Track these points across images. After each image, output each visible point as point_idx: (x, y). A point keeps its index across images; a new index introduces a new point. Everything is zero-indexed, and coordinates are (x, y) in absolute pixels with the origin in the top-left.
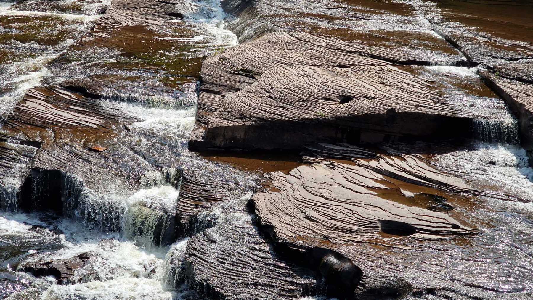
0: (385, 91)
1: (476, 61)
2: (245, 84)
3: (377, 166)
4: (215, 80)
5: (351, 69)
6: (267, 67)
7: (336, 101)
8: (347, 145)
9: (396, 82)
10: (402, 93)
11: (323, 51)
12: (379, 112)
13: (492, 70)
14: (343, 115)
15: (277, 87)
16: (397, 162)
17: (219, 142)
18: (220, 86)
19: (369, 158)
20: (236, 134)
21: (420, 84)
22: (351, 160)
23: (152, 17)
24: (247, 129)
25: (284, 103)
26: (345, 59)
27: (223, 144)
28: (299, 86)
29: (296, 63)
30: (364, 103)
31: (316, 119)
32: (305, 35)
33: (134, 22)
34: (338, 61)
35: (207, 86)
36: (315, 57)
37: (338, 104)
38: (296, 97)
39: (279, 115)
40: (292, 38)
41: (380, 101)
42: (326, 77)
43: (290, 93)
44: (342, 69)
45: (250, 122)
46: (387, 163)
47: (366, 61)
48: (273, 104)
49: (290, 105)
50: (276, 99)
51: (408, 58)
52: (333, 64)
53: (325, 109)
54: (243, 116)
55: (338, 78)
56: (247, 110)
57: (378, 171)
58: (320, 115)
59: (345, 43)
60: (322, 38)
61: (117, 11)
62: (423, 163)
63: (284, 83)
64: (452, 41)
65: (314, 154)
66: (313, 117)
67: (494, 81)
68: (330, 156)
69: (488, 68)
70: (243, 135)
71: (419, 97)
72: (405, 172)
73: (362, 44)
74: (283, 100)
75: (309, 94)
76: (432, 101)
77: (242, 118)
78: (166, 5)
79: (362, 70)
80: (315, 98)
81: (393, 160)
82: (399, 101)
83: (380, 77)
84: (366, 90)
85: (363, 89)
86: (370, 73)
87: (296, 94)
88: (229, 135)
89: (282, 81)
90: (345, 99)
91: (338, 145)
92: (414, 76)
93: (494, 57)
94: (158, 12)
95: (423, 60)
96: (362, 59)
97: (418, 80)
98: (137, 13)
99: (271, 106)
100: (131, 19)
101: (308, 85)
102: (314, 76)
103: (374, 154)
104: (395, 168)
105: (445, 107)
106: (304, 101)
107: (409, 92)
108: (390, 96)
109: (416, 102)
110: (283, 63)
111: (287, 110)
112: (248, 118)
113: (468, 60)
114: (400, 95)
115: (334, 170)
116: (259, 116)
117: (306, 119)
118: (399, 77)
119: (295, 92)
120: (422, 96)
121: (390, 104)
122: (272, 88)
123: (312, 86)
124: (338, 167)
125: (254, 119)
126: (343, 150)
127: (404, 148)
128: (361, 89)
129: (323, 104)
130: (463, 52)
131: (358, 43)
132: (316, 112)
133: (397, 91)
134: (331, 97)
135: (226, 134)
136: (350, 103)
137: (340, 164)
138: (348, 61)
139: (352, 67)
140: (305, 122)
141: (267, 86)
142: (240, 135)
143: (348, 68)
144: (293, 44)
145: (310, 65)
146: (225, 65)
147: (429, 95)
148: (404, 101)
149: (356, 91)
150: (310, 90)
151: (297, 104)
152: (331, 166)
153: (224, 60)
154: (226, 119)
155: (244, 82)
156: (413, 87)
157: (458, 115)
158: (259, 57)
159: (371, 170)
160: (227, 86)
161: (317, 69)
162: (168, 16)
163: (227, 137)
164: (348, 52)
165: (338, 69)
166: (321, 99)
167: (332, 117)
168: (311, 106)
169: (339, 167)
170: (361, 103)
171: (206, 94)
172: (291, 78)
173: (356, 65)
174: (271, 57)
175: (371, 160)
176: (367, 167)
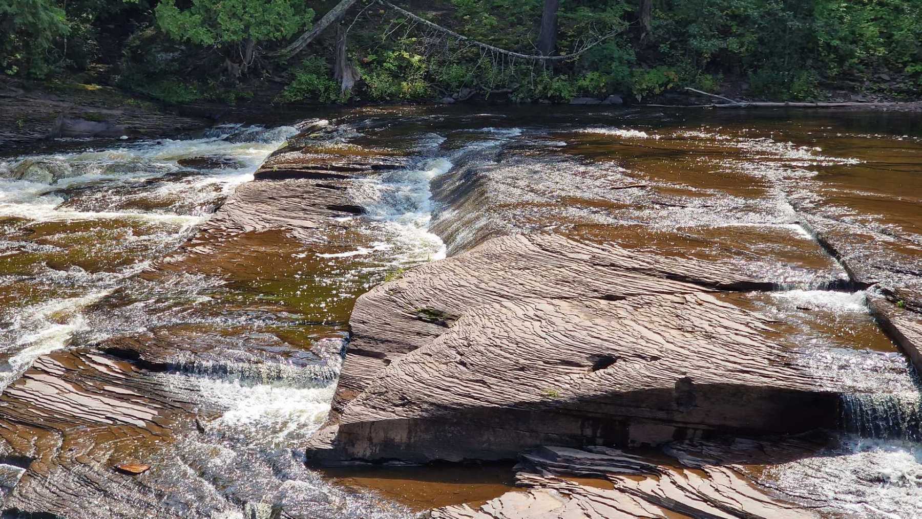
0: (680, 344)
1: (864, 281)
2: (429, 337)
3: (652, 491)
4: (373, 332)
5: (627, 302)
6: (471, 304)
7: (586, 366)
8: (604, 449)
9: (706, 325)
10: (711, 347)
11: (583, 269)
12: (662, 384)
13: (892, 296)
14: (592, 393)
15: (478, 344)
16: (694, 480)
17: (362, 450)
18: (383, 342)
19: (641, 473)
20: (392, 435)
21: (751, 328)
22: (607, 478)
23: (301, 214)
24: (413, 425)
25: (486, 374)
26: (619, 284)
27: (368, 453)
28: (519, 340)
29: (526, 295)
30: (635, 369)
31: (542, 403)
32: (556, 241)
33: (267, 225)
34: (606, 288)
35: (361, 344)
36: (565, 281)
37: (588, 371)
38: (508, 361)
39: (473, 397)
40: (532, 247)
41: (667, 363)
42: (577, 320)
43: (499, 355)
44: (612, 302)
45: (417, 413)
46: (674, 483)
47: (658, 286)
48: (464, 377)
49: (496, 377)
50: (471, 367)
51: (738, 277)
52: (596, 294)
53: (560, 382)
54: (405, 402)
55: (598, 321)
56: (414, 389)
57: (653, 500)
58: (551, 395)
59: (625, 252)
60: (587, 245)
61: (242, 205)
62: (743, 482)
63: (491, 336)
64: (826, 242)
65: (539, 468)
66: (537, 399)
67: (891, 319)
68: (568, 472)
69: (885, 292)
70: (405, 436)
71: (742, 353)
72: (705, 501)
73: (657, 254)
74: (485, 367)
75: (533, 355)
76: (766, 361)
77: (403, 405)
78: (329, 191)
79: (647, 303)
80: (544, 362)
81: (686, 477)
82: (702, 363)
83: (677, 316)
84: (644, 343)
85: (641, 341)
86: (661, 309)
87: (509, 356)
88: (379, 436)
89: (489, 331)
90: (603, 361)
91: (585, 451)
92: (744, 312)
93: (898, 272)
94: (314, 205)
95: (766, 281)
96: (652, 283)
97: (748, 319)
98: (274, 208)
99: (461, 380)
100: (264, 220)
101: (535, 337)
102: (554, 319)
103: (653, 465)
104: (687, 494)
105: (789, 371)
106: (522, 369)
107: (726, 344)
108: (687, 352)
109: (735, 363)
110: (502, 296)
111: (490, 387)
112: (414, 404)
113: (852, 279)
114: (707, 351)
115: (571, 499)
116: (434, 401)
117: (522, 403)
118: (713, 316)
119: (510, 353)
120: (750, 350)
121: (684, 370)
122: (469, 345)
123: (544, 338)
124: (578, 493)
125: (425, 406)
126: (593, 459)
127: (711, 452)
128: (635, 340)
129: (559, 373)
130: (843, 263)
131: (650, 252)
132: (543, 390)
133: (703, 342)
134: (576, 359)
135: (373, 435)
136: (610, 370)
137: (585, 487)
138: (625, 286)
139: (631, 298)
140: (523, 408)
141: (462, 341)
142: (400, 436)
143: (623, 301)
144: (529, 258)
145: (552, 298)
146: (395, 302)
147: (764, 348)
148: (713, 363)
149: (625, 344)
150: (537, 347)
151: (510, 374)
152: (567, 492)
153: (395, 293)
154: (374, 408)
155: (428, 334)
156: (736, 334)
157: (812, 388)
158: (460, 286)
159: (642, 497)
160: (396, 342)
161: (562, 303)
162: (330, 211)
163: (375, 441)
164: (627, 269)
165: (604, 302)
166: (556, 363)
167: (573, 399)
168: (536, 377)
169: (580, 494)
170: (629, 369)
171: (356, 358)
172: (509, 325)
173: (639, 294)
174: (483, 285)
175: (646, 478)
176: (634, 493)
